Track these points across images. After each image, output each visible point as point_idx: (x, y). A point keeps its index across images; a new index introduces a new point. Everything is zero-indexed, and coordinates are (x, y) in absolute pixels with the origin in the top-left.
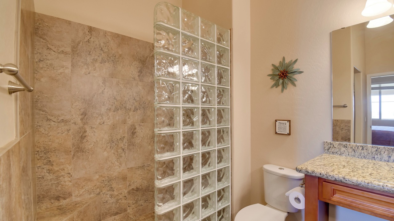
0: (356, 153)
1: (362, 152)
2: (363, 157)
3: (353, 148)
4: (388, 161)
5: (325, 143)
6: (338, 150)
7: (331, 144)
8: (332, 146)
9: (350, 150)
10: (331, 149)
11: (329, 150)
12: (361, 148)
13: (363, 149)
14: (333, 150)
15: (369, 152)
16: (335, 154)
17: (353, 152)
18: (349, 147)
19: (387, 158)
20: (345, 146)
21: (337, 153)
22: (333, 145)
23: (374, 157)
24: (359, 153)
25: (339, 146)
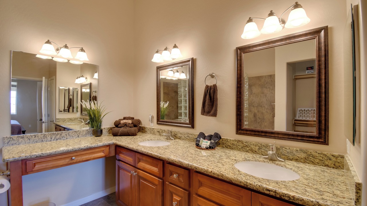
0: (31, 141)
1: (35, 139)
2: (35, 142)
3: (29, 137)
4: (51, 141)
5: (5, 138)
6: (16, 141)
7: (10, 138)
8: (11, 139)
9: (26, 139)
10: (10, 142)
11: (9, 143)
12: (34, 137)
13: (35, 137)
14: (13, 142)
15: (40, 138)
16: (14, 145)
17: (29, 140)
18: (26, 137)
19: (50, 139)
20: (22, 138)
21: (16, 144)
22: (13, 138)
23: (42, 141)
24: (32, 140)
25: (17, 139)
